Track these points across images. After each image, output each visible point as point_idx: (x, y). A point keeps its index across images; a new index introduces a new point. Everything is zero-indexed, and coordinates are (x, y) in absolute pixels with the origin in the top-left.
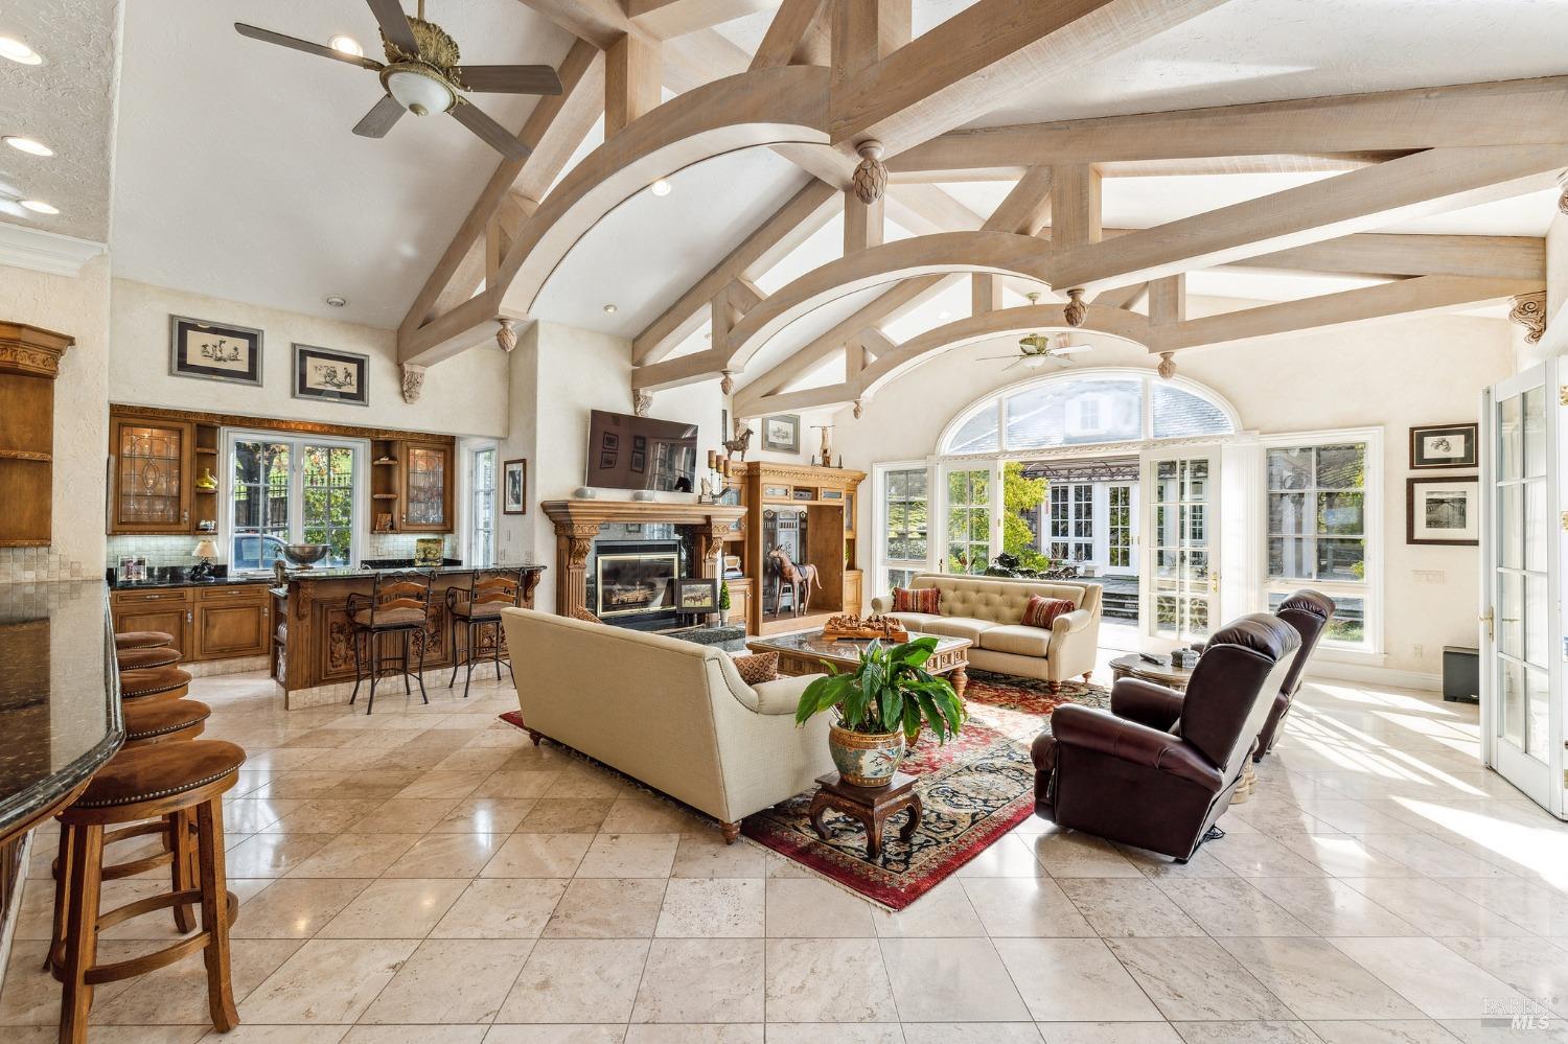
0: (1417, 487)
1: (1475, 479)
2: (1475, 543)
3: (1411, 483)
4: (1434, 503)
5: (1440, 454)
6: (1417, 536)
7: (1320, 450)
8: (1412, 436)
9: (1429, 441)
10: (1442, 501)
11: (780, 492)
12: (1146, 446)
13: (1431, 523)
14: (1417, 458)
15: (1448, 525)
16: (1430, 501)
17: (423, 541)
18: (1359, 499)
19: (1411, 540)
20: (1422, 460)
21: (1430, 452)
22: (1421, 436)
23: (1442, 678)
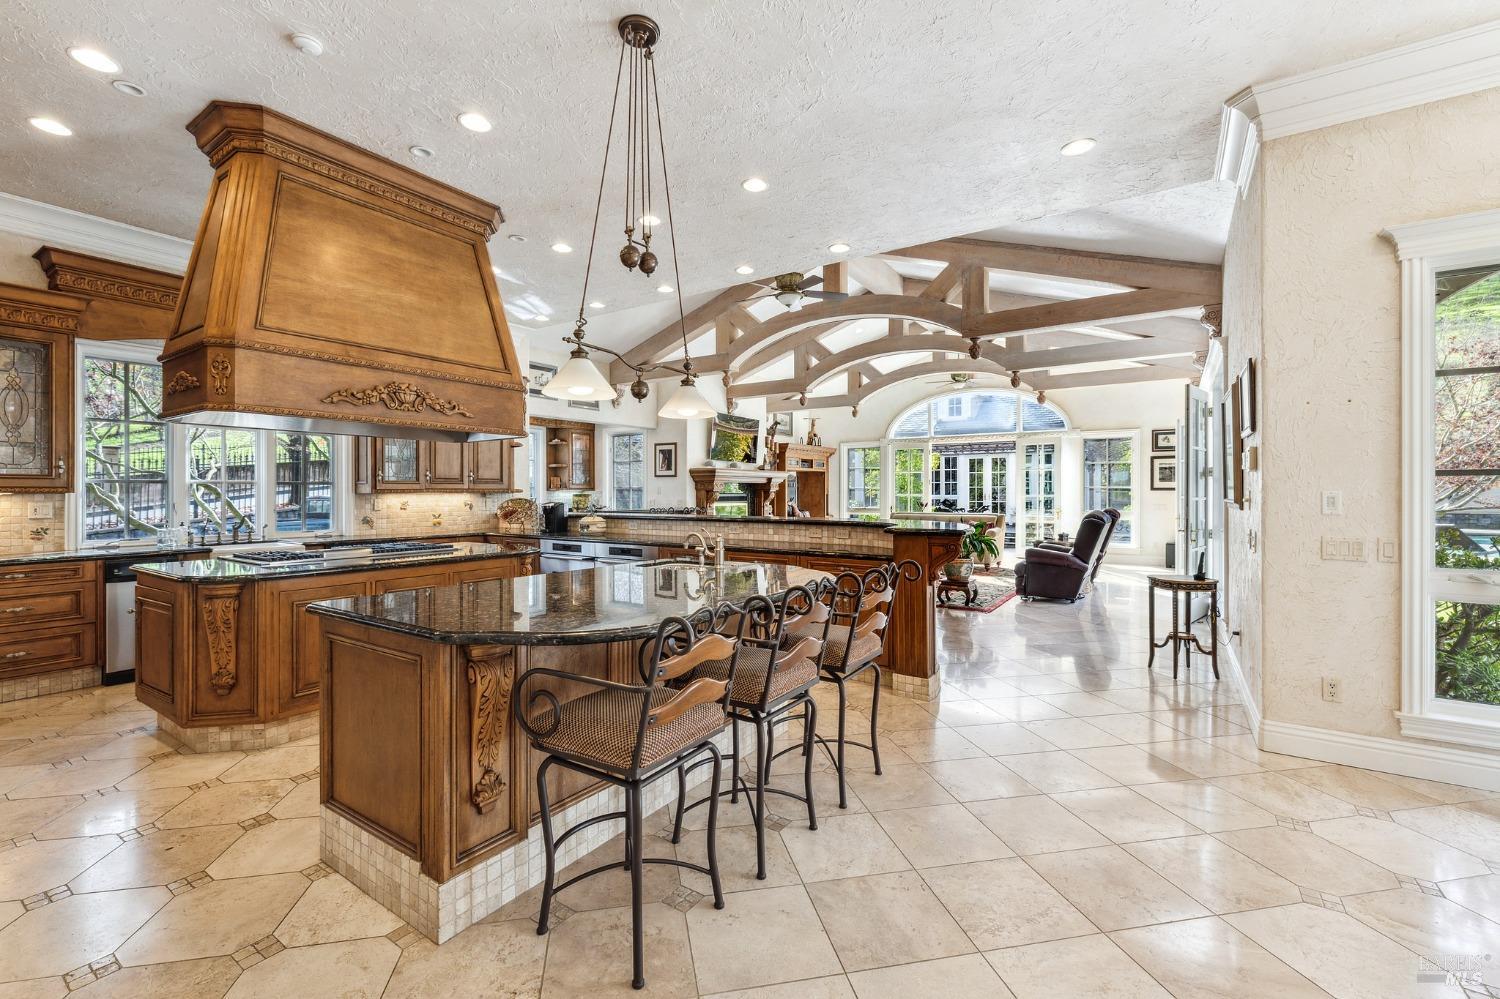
0: (1155, 461)
1: (1174, 457)
2: (1174, 489)
3: (1153, 458)
5: (1165, 444)
6: (1156, 486)
7: (1110, 440)
8: (1153, 435)
9: (1161, 437)
10: (1165, 468)
11: (794, 462)
12: (1020, 436)
13: (1162, 480)
14: (1156, 447)
15: (1165, 480)
16: (1161, 469)
17: (576, 495)
18: (1127, 467)
19: (1153, 488)
20: (1157, 447)
21: (1161, 443)
22: (1157, 435)
23: (1165, 558)
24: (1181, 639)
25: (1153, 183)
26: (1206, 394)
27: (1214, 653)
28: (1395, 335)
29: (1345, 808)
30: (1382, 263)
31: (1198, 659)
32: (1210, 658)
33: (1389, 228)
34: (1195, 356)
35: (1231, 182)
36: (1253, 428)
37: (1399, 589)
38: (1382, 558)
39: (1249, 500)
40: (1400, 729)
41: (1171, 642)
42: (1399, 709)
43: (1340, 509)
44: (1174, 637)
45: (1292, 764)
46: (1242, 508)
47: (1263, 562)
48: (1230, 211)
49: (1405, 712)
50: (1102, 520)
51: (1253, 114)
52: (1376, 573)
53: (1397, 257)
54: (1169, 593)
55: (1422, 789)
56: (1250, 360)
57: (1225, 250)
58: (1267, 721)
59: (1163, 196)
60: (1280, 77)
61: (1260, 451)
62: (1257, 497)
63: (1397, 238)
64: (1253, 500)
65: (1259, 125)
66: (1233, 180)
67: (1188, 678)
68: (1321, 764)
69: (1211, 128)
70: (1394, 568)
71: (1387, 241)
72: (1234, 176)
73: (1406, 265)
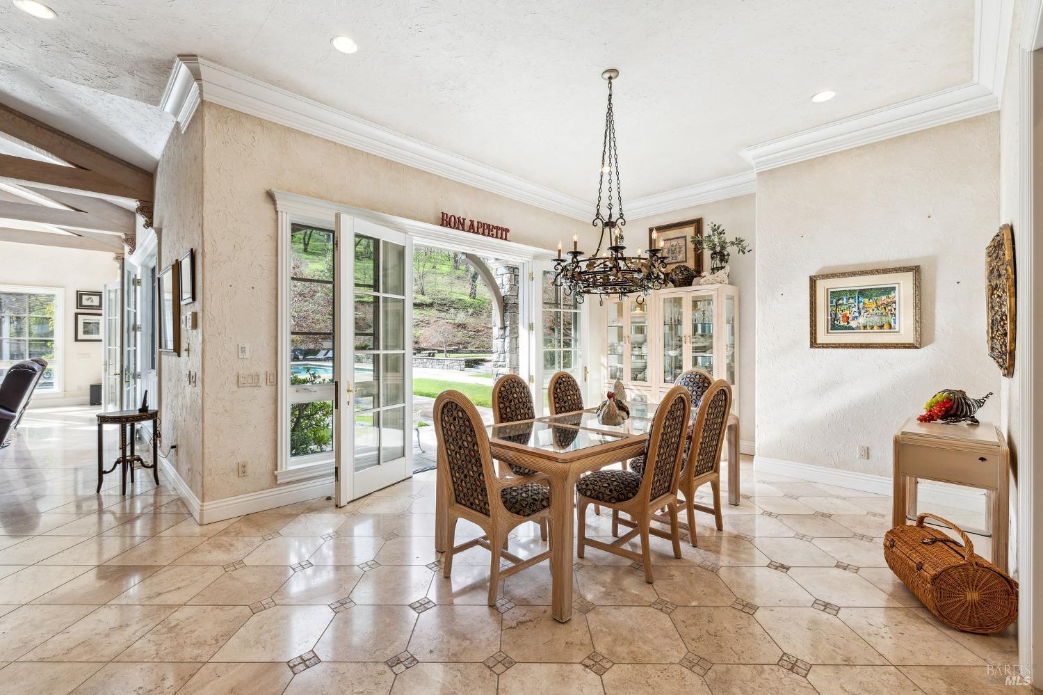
0: (79, 316)
1: (101, 315)
2: (101, 341)
3: (77, 314)
4: (86, 324)
5: (89, 303)
6: (79, 338)
7: (30, 295)
8: (77, 294)
9: (84, 297)
10: (90, 323)
13: (85, 332)
14: (79, 304)
15: (92, 333)
18: (49, 320)
19: (76, 340)
20: (81, 305)
21: (85, 302)
22: (81, 295)
23: (89, 397)
24: (128, 461)
25: (108, 83)
26: (135, 267)
27: (155, 466)
28: (274, 253)
29: (257, 540)
30: (267, 208)
31: (140, 473)
32: (151, 471)
33: (274, 190)
34: (124, 237)
35: (173, 116)
36: (194, 297)
37: (276, 400)
38: (269, 383)
39: (188, 350)
40: (277, 480)
41: (119, 467)
42: (276, 470)
43: (248, 355)
44: (123, 461)
45: (222, 526)
46: (179, 356)
47: (203, 393)
48: (166, 137)
49: (279, 471)
50: (33, 369)
51: (196, 76)
52: (265, 391)
53: (275, 208)
54: (116, 427)
55: (288, 511)
56: (192, 249)
57: (158, 164)
58: (205, 504)
59: (113, 100)
60: (215, 61)
61: (200, 315)
62: (197, 346)
63: (277, 197)
64: (192, 350)
65: (200, 86)
66: (174, 115)
67: (133, 491)
68: (237, 519)
69: (163, 69)
70: (274, 387)
71: (270, 196)
72: (176, 112)
73: (279, 213)
